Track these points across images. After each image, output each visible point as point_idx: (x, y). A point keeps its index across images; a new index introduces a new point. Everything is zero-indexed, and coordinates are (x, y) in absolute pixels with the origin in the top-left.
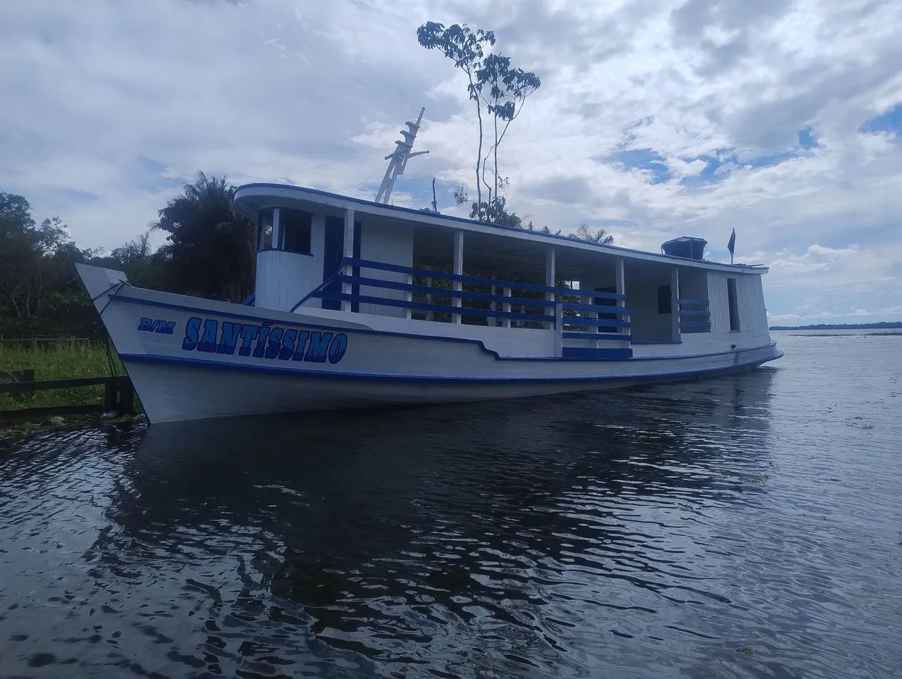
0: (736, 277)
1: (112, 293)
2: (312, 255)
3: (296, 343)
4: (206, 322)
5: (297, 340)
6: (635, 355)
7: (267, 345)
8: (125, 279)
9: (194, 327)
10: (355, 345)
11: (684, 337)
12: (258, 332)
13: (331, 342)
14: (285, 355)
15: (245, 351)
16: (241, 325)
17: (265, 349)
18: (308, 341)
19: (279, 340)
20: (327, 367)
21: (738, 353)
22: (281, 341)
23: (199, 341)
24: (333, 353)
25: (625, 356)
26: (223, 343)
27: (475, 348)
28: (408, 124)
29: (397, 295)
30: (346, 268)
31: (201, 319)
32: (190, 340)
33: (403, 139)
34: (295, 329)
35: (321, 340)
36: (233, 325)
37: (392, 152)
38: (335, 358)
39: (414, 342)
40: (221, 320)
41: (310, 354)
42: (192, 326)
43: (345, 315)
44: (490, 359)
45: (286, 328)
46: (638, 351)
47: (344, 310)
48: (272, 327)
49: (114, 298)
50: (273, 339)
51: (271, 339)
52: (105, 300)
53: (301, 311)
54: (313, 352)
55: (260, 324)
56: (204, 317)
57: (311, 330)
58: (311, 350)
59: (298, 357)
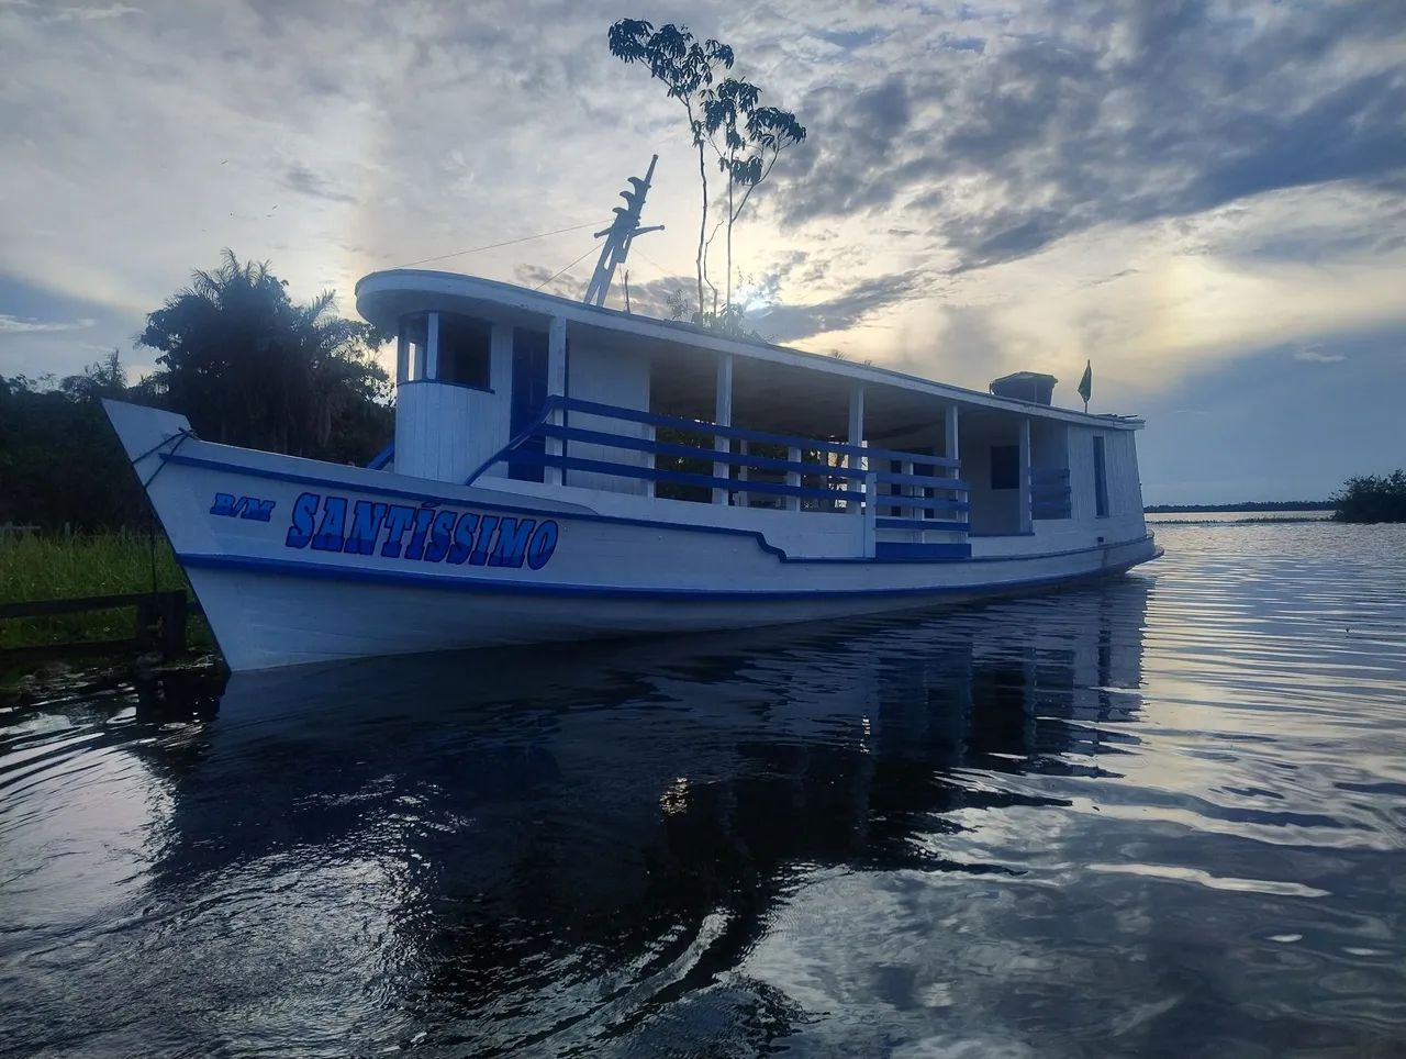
0: (1104, 434)
1: (167, 450)
2: (493, 392)
3: (476, 535)
4: (327, 501)
5: (478, 530)
6: (975, 553)
7: (429, 539)
8: (187, 427)
9: (307, 509)
10: (569, 540)
11: (1038, 525)
12: (415, 518)
13: (532, 535)
14: (458, 554)
15: (391, 550)
16: (386, 505)
17: (425, 545)
18: (496, 533)
19: (449, 531)
20: (523, 575)
21: (1107, 548)
22: (452, 533)
23: (315, 532)
24: (534, 551)
25: (960, 554)
26: (355, 536)
27: (751, 544)
28: (633, 180)
29: (631, 457)
30: (553, 413)
31: (319, 497)
32: (300, 532)
33: (625, 205)
34: (452, 510)
35: (516, 530)
36: (373, 506)
37: (609, 224)
38: (538, 561)
39: (661, 534)
40: (352, 498)
41: (498, 553)
42: (304, 507)
43: (552, 491)
44: (773, 560)
45: (461, 511)
46: (979, 546)
47: (551, 482)
48: (438, 509)
49: (168, 459)
50: (440, 529)
51: (436, 530)
52: (155, 462)
53: (482, 482)
54: (502, 551)
55: (418, 505)
56: (324, 493)
57: (501, 515)
58: (499, 548)
59: (478, 559)
